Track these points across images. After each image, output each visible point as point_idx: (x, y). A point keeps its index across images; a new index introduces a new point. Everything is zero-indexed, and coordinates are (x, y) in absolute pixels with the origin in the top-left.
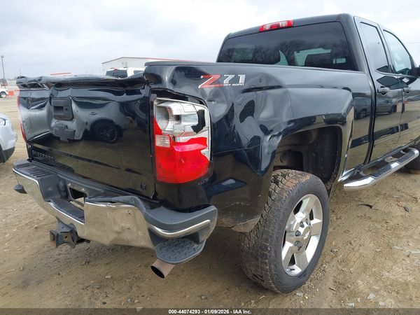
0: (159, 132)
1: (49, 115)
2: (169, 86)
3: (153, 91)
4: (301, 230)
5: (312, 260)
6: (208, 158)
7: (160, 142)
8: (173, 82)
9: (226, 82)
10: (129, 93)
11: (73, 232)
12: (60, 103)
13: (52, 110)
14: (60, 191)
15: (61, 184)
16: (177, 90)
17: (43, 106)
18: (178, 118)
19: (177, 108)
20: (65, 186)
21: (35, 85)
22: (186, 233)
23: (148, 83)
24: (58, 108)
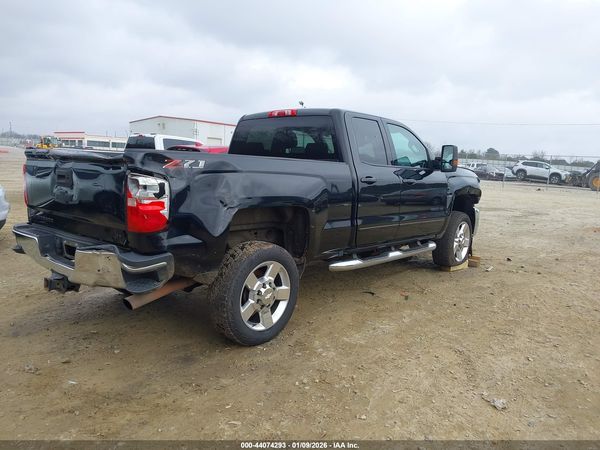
0: (130, 196)
1: (53, 182)
2: (139, 166)
3: (129, 169)
4: (263, 290)
5: (278, 322)
6: (167, 217)
7: (131, 203)
8: (142, 163)
9: (186, 165)
10: (114, 168)
11: (64, 278)
12: (63, 172)
13: (56, 177)
14: (56, 248)
15: (58, 241)
16: (145, 168)
17: (48, 175)
18: (145, 187)
19: (143, 180)
20: (61, 244)
21: (43, 157)
22: (148, 270)
23: (125, 162)
24: (61, 177)
